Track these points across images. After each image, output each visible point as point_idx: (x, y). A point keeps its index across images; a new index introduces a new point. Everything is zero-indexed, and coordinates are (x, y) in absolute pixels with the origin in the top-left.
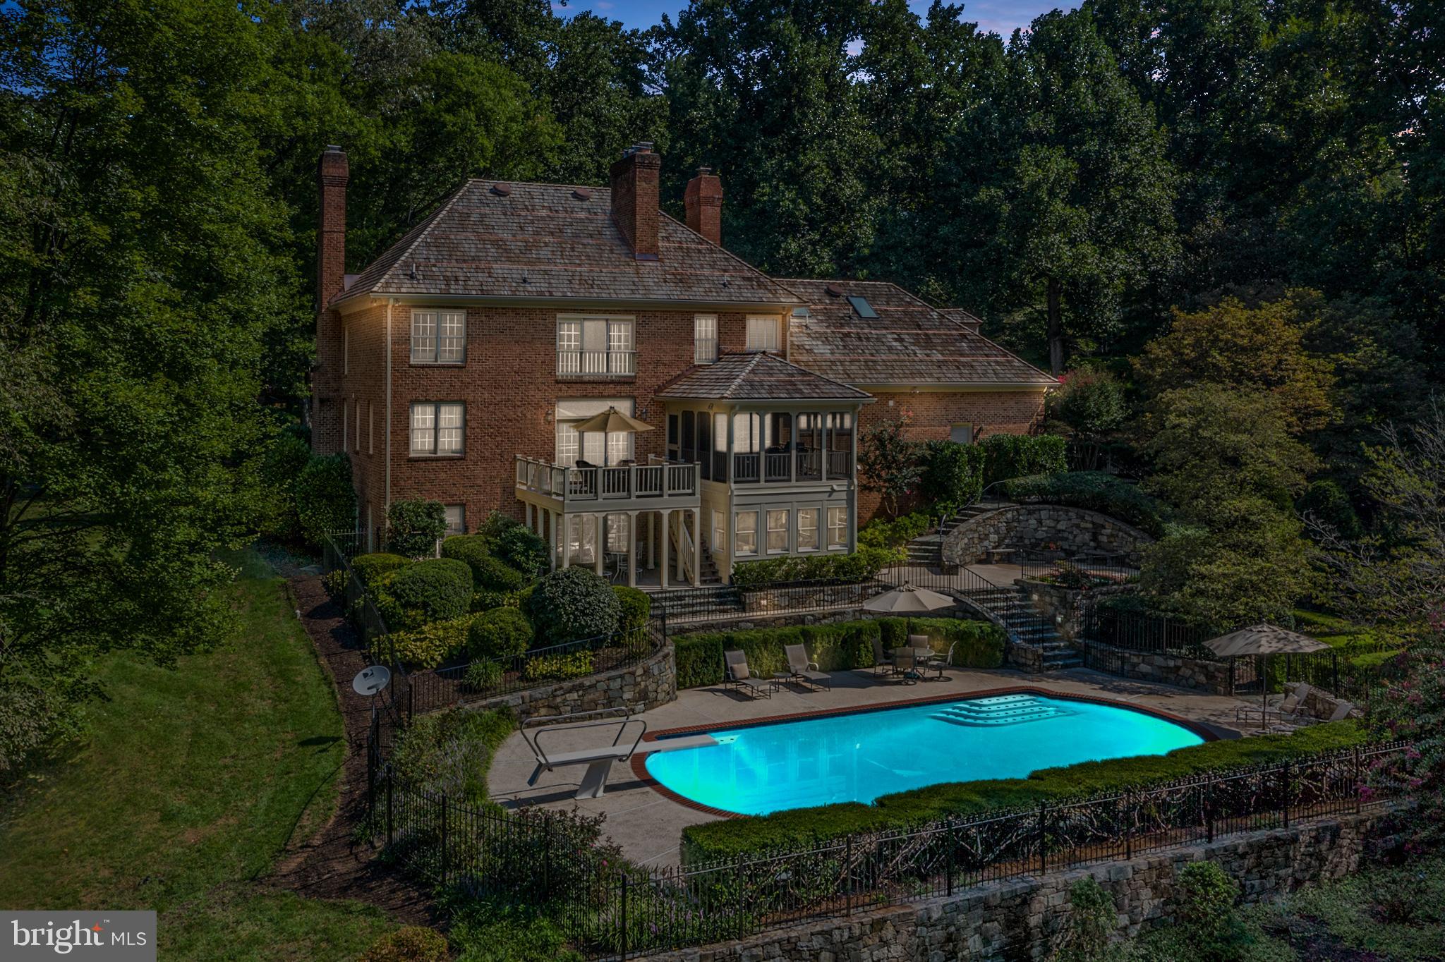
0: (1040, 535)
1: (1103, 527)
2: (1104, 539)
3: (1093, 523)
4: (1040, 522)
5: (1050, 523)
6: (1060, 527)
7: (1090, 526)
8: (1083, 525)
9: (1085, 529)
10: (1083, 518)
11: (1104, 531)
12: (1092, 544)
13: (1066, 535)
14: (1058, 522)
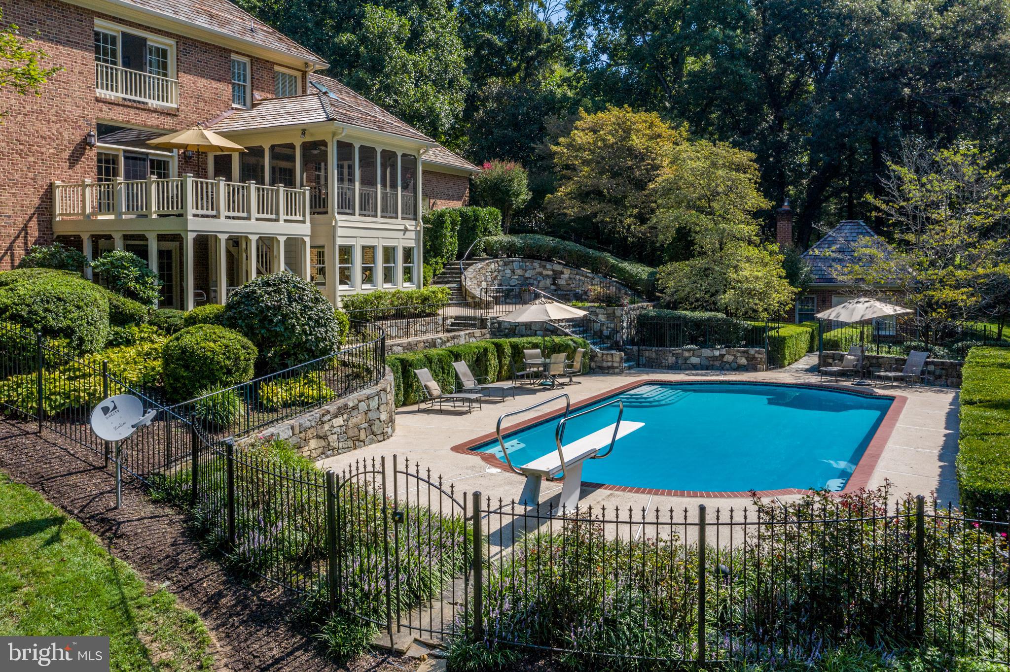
0: (513, 282)
1: (562, 273)
2: (563, 282)
3: (553, 271)
4: (513, 272)
5: (519, 272)
6: (527, 275)
7: (550, 273)
8: (545, 272)
9: (547, 275)
10: (544, 267)
11: (562, 276)
12: (553, 287)
13: (532, 281)
14: (526, 271)
